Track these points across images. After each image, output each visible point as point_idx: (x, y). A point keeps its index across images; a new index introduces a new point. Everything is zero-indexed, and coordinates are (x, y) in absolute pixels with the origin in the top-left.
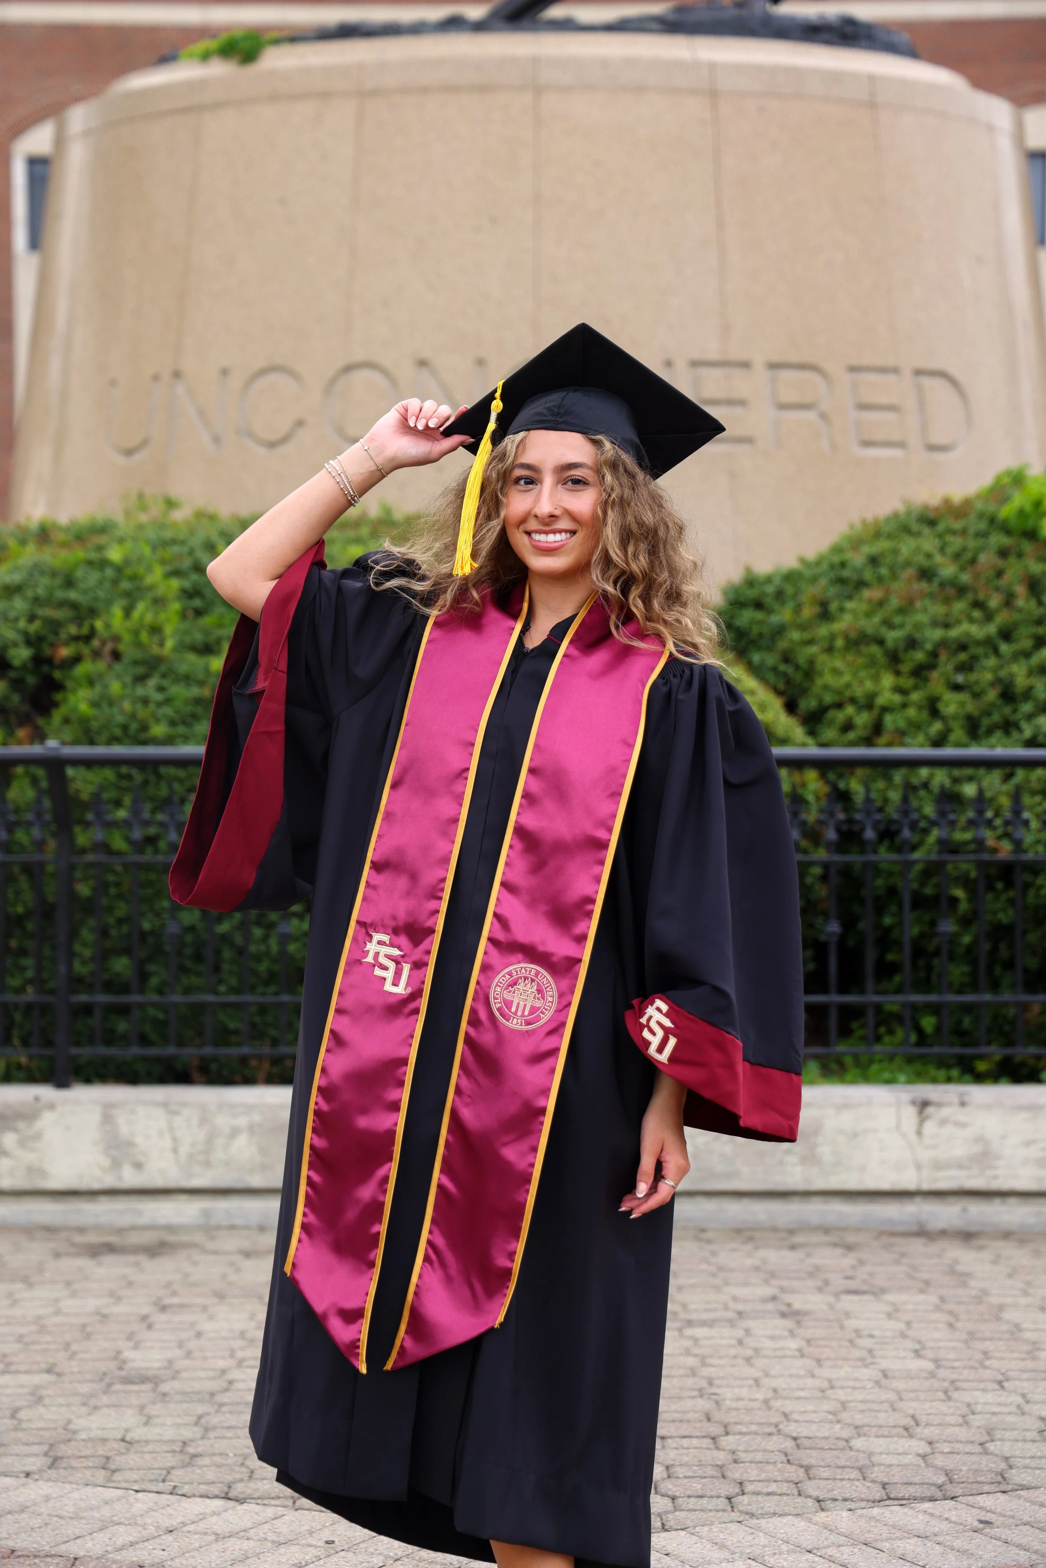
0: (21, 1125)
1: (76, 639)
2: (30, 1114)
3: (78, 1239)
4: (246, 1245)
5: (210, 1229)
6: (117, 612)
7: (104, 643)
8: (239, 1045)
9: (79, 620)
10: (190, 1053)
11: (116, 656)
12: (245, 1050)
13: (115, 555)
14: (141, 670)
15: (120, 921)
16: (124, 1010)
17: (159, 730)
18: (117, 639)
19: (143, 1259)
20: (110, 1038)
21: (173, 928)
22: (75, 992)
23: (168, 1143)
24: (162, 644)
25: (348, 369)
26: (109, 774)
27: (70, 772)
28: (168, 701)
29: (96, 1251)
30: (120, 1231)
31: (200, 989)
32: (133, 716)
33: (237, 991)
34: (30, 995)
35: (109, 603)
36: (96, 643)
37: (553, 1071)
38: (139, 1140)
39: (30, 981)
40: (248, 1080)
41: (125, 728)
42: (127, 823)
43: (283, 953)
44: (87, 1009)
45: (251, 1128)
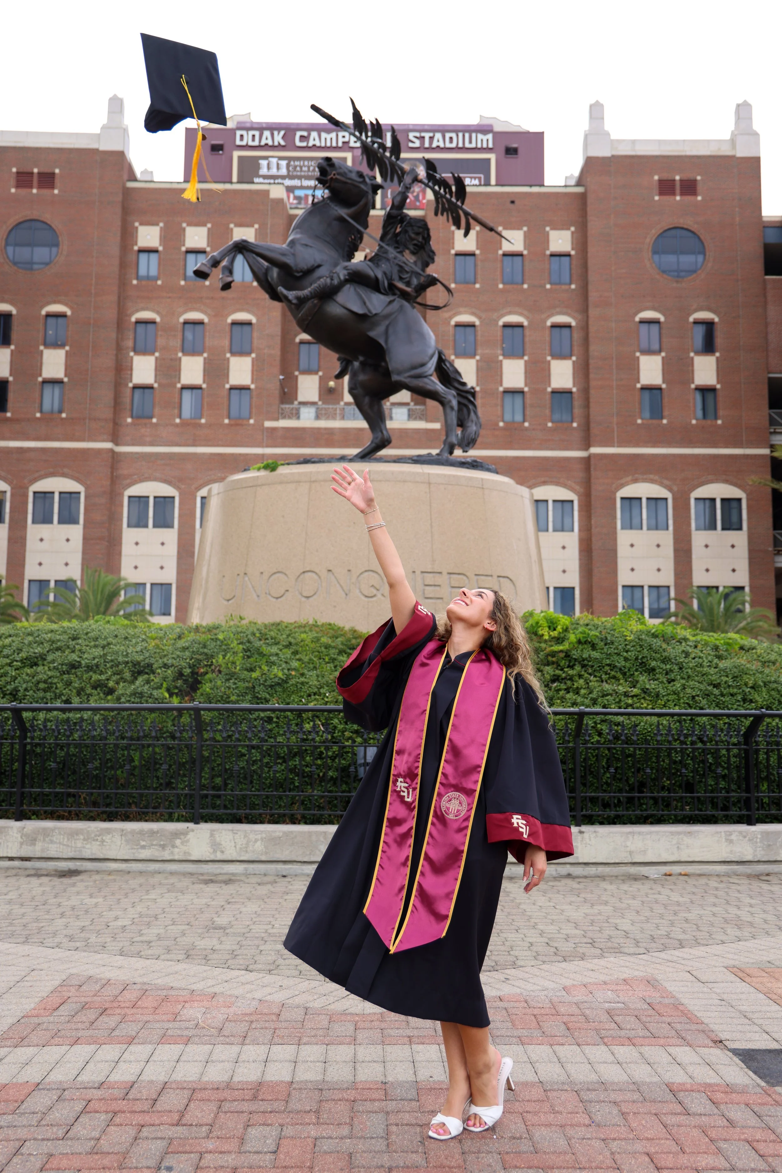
0: (182, 837)
1: (206, 666)
2: (185, 833)
3: (201, 878)
4: (259, 881)
5: (247, 875)
6: (221, 657)
7: (216, 667)
8: (259, 809)
9: (207, 659)
10: (242, 812)
11: (220, 672)
12: (261, 811)
13: (221, 637)
14: (227, 677)
15: (218, 765)
16: (219, 797)
17: (233, 698)
18: (220, 666)
19: (223, 885)
20: (214, 807)
21: (236, 768)
22: (203, 790)
23: (233, 844)
24: (235, 668)
25: (304, 572)
26: (216, 713)
27: (202, 712)
28: (237, 688)
29: (207, 882)
30: (216, 875)
31: (246, 789)
32: (225, 693)
33: (259, 790)
34: (187, 791)
35: (218, 653)
36: (213, 667)
37: (466, 835)
38: (223, 843)
39: (186, 786)
40: (262, 822)
41: (222, 697)
42: (221, 731)
43: (275, 776)
44: (206, 796)
45: (262, 839)
